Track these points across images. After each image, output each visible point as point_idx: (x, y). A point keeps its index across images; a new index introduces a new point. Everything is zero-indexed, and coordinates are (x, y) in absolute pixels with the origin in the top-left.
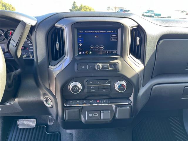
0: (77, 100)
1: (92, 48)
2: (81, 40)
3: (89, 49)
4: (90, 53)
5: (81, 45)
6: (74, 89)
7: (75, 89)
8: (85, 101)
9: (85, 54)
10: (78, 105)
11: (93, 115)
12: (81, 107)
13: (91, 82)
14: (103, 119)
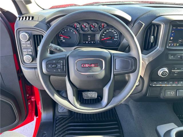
0: (161, 81)
1: (180, 41)
2: (173, 35)
3: (177, 42)
4: (178, 45)
5: (172, 38)
6: (163, 74)
7: (165, 73)
8: (166, 82)
9: (173, 46)
10: (161, 85)
11: (170, 93)
12: (162, 87)
13: (176, 69)
14: (178, 96)
